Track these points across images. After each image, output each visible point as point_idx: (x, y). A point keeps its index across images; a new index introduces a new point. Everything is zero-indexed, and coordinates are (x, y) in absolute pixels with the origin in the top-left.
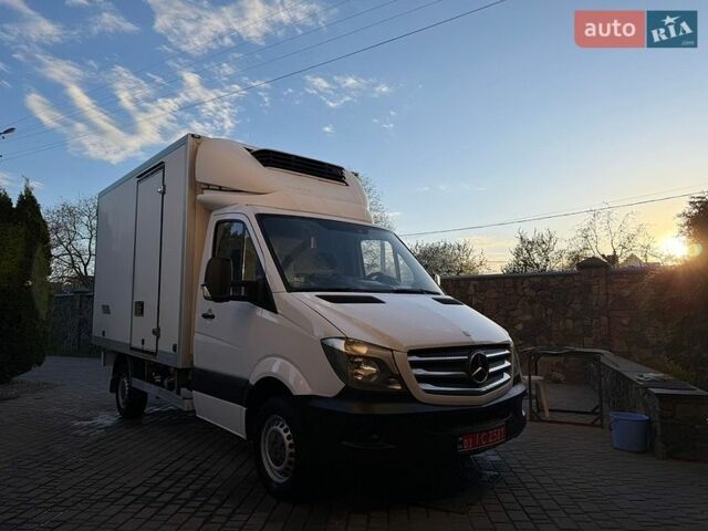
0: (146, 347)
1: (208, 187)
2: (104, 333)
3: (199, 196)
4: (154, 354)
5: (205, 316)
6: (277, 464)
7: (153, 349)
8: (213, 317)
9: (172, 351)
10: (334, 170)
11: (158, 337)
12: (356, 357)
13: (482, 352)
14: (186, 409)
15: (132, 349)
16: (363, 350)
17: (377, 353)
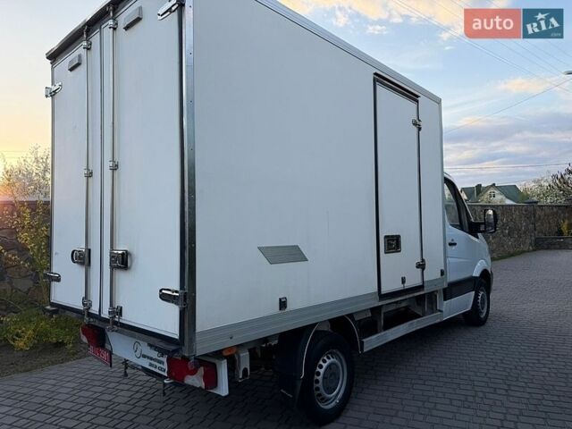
0: (408, 284)
4: (421, 287)
5: (450, 244)
7: (418, 282)
8: (455, 244)
9: (439, 276)
11: (423, 269)
15: (382, 296)
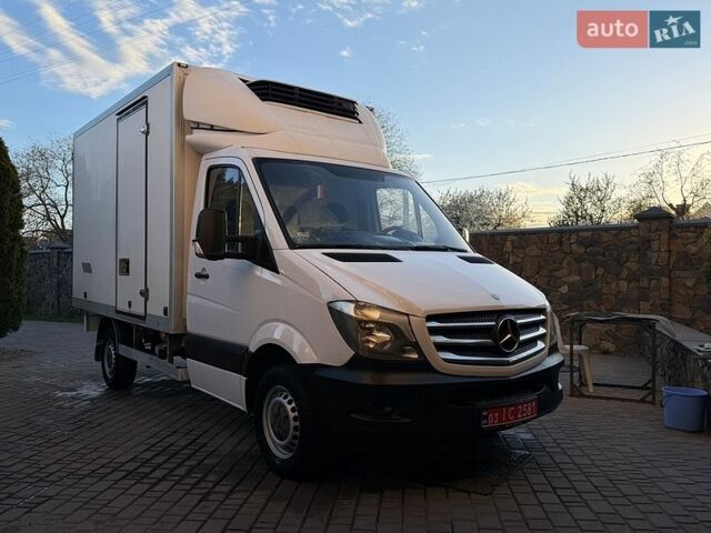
0: (133, 311)
1: (198, 126)
2: (85, 294)
3: (188, 137)
4: (143, 318)
5: (199, 276)
6: (281, 438)
7: (141, 312)
8: (207, 277)
9: (162, 315)
10: (345, 105)
11: (147, 299)
12: (367, 322)
13: (512, 318)
14: (179, 379)
15: (118, 312)
16: (375, 315)
17: (391, 318)
